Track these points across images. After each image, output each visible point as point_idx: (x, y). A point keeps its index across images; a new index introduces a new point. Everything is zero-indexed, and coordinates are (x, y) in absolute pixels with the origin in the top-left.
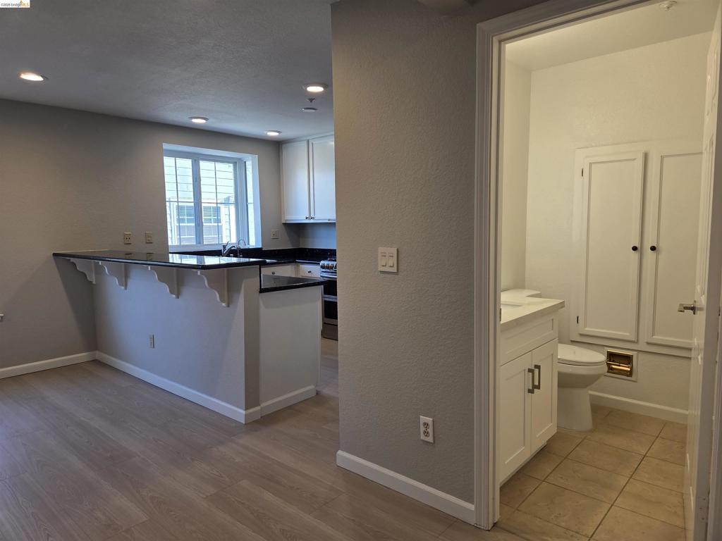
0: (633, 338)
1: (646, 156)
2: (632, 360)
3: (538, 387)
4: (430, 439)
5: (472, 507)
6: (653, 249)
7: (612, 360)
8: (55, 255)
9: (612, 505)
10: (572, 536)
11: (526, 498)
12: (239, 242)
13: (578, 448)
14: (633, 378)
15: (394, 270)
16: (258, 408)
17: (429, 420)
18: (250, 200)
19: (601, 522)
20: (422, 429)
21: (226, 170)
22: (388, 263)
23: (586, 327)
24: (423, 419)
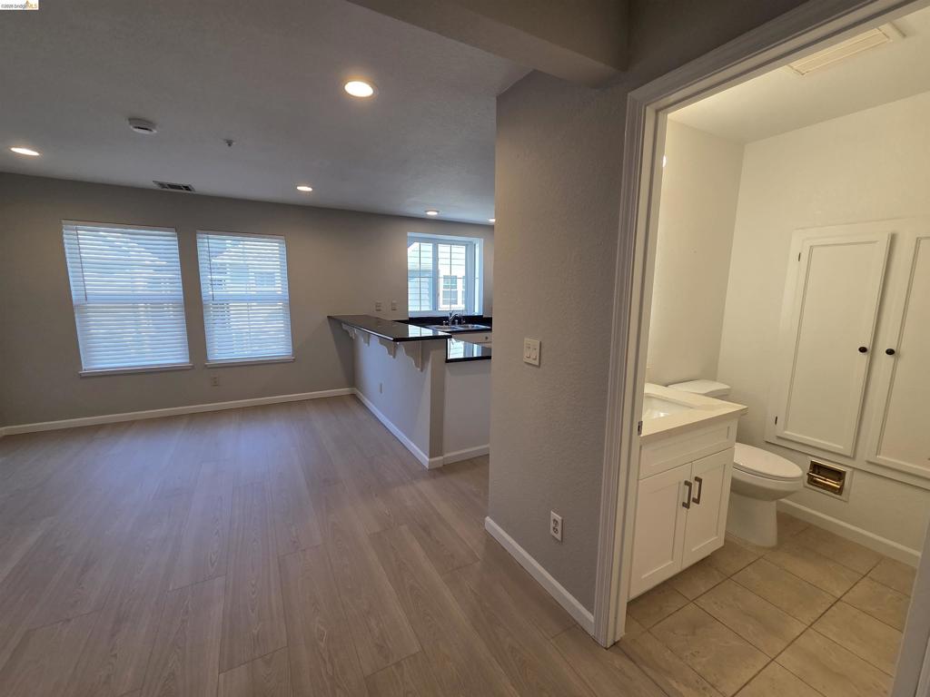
0: (849, 453)
1: (893, 238)
2: (844, 478)
3: (697, 501)
4: (558, 536)
5: (591, 618)
6: (890, 352)
7: (817, 471)
8: (328, 317)
9: (773, 660)
10: (704, 689)
11: (664, 619)
12: (466, 310)
13: (748, 568)
14: (843, 497)
15: (537, 363)
16: (441, 458)
17: (559, 518)
18: (477, 276)
19: (751, 680)
20: (552, 525)
21: (460, 252)
22: (531, 355)
23: (785, 429)
24: (554, 515)
